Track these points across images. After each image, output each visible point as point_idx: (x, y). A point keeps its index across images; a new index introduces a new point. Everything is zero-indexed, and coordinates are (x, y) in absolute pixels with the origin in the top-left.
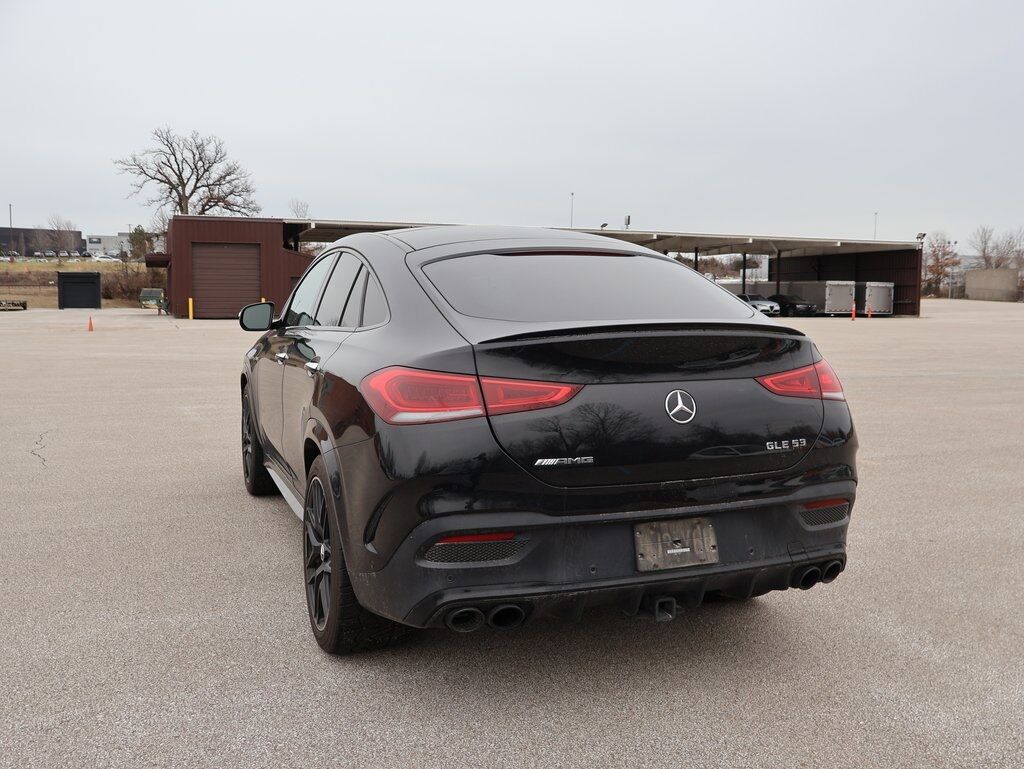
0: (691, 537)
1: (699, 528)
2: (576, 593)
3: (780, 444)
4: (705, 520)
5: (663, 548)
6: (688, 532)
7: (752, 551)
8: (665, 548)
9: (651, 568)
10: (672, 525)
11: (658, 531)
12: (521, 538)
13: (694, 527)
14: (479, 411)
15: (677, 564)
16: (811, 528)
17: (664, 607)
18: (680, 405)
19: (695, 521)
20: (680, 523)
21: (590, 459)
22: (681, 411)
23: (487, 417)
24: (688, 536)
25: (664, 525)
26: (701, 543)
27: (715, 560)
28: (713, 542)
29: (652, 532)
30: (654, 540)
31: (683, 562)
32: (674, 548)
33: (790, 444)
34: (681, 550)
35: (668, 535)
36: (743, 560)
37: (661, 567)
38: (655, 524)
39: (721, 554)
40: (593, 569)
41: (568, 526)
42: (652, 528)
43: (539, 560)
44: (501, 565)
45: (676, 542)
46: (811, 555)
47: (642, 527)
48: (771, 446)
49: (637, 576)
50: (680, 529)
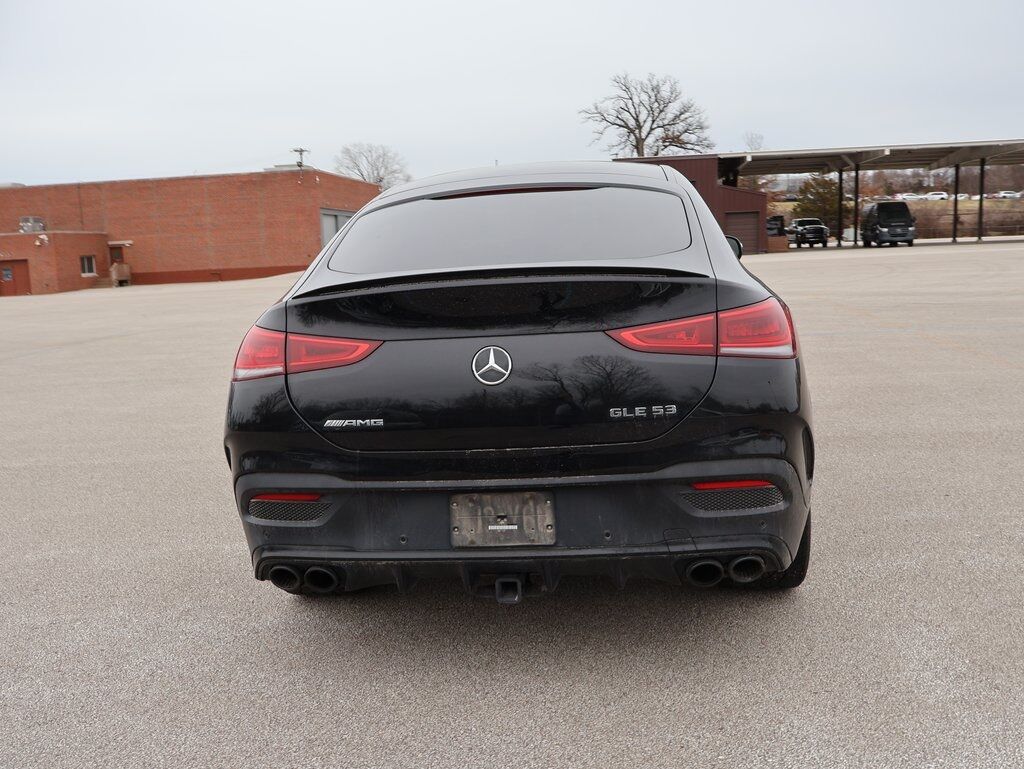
0: (521, 514)
1: (531, 503)
2: (384, 563)
3: (631, 410)
4: (541, 495)
5: (483, 523)
6: (517, 507)
7: (608, 535)
8: (486, 523)
9: (466, 544)
10: (497, 498)
11: (480, 504)
12: (324, 501)
13: (525, 502)
14: (280, 369)
15: (500, 541)
16: (701, 514)
17: (509, 587)
18: (492, 362)
19: (527, 495)
20: (507, 497)
21: (380, 422)
22: (492, 370)
23: (286, 375)
24: (517, 511)
25: (487, 497)
26: (534, 521)
27: (550, 541)
28: (549, 520)
29: (470, 505)
30: (474, 514)
31: (506, 540)
32: (497, 524)
33: (649, 411)
34: (507, 527)
35: (491, 509)
36: (594, 546)
37: (479, 543)
38: (476, 496)
39: (558, 534)
40: (403, 539)
41: (368, 492)
42: (471, 500)
43: (343, 526)
44: (308, 526)
45: (502, 517)
46: (701, 547)
47: (460, 497)
48: (615, 412)
49: (448, 550)
50: (505, 503)
